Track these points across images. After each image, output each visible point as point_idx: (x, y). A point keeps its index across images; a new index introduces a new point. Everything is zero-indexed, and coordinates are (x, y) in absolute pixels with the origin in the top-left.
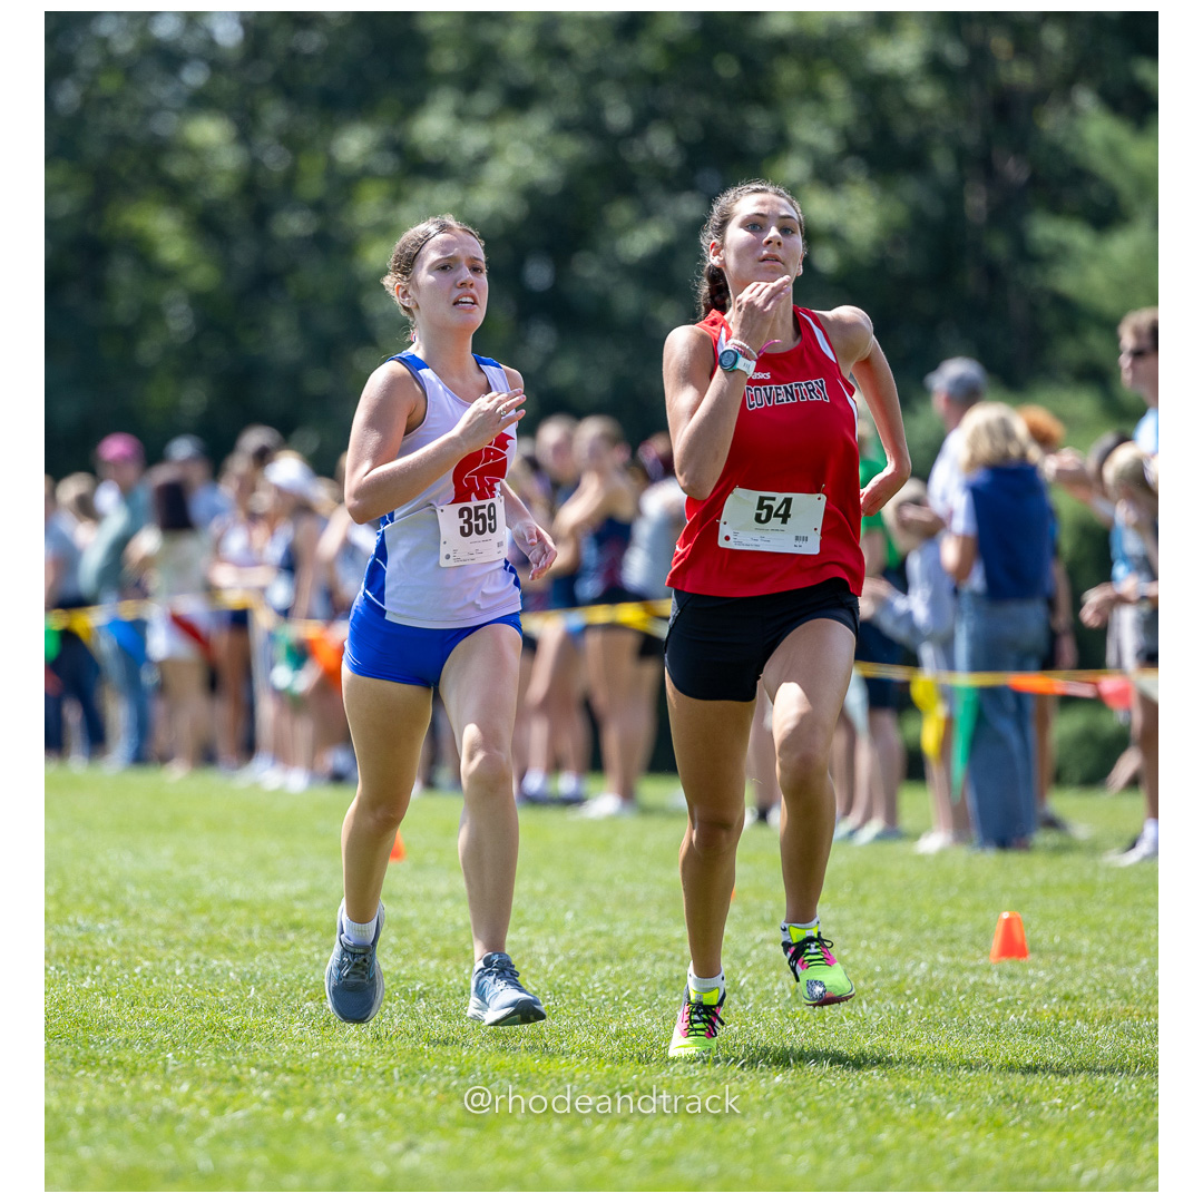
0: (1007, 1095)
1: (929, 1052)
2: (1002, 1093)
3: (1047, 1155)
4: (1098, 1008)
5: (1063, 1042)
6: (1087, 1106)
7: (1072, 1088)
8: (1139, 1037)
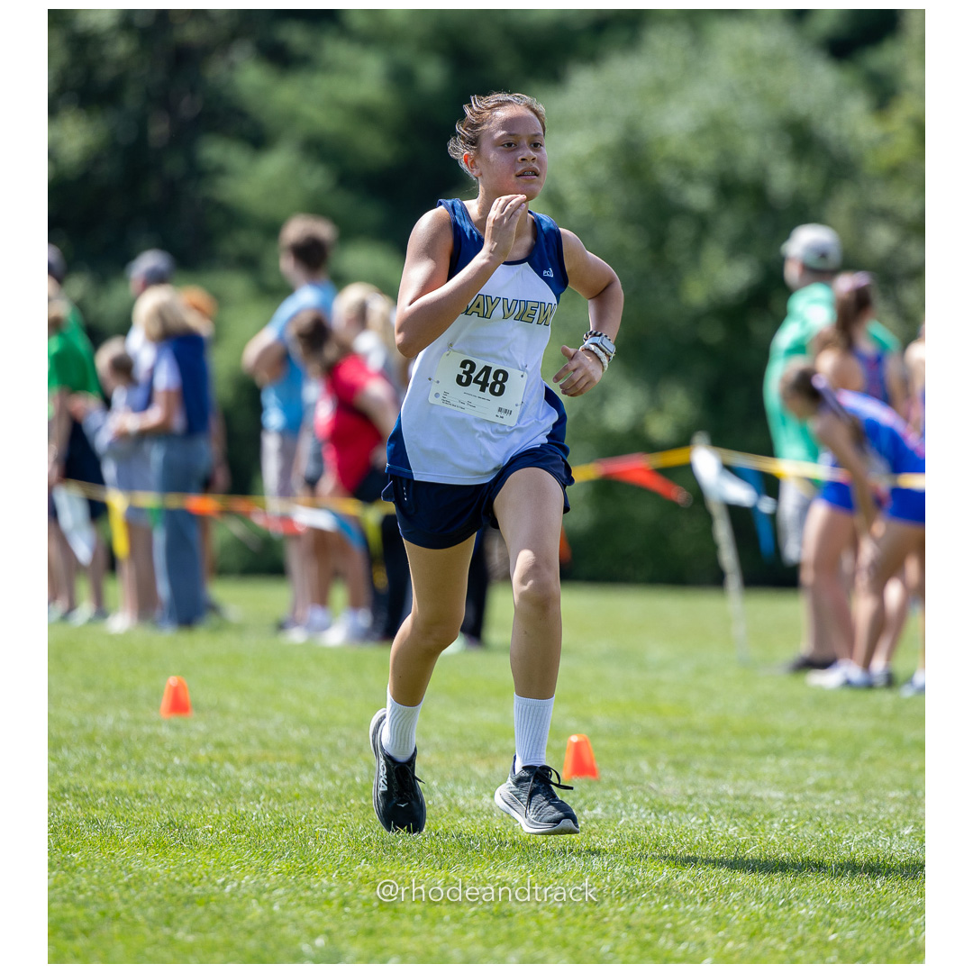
0: (171, 822)
1: (112, 788)
2: (167, 820)
3: (200, 869)
4: (242, 753)
5: (215, 781)
6: (232, 831)
7: (221, 816)
8: (272, 776)
